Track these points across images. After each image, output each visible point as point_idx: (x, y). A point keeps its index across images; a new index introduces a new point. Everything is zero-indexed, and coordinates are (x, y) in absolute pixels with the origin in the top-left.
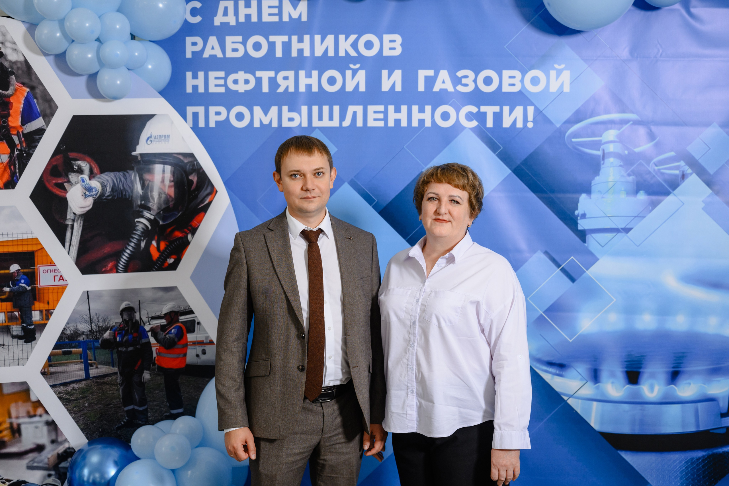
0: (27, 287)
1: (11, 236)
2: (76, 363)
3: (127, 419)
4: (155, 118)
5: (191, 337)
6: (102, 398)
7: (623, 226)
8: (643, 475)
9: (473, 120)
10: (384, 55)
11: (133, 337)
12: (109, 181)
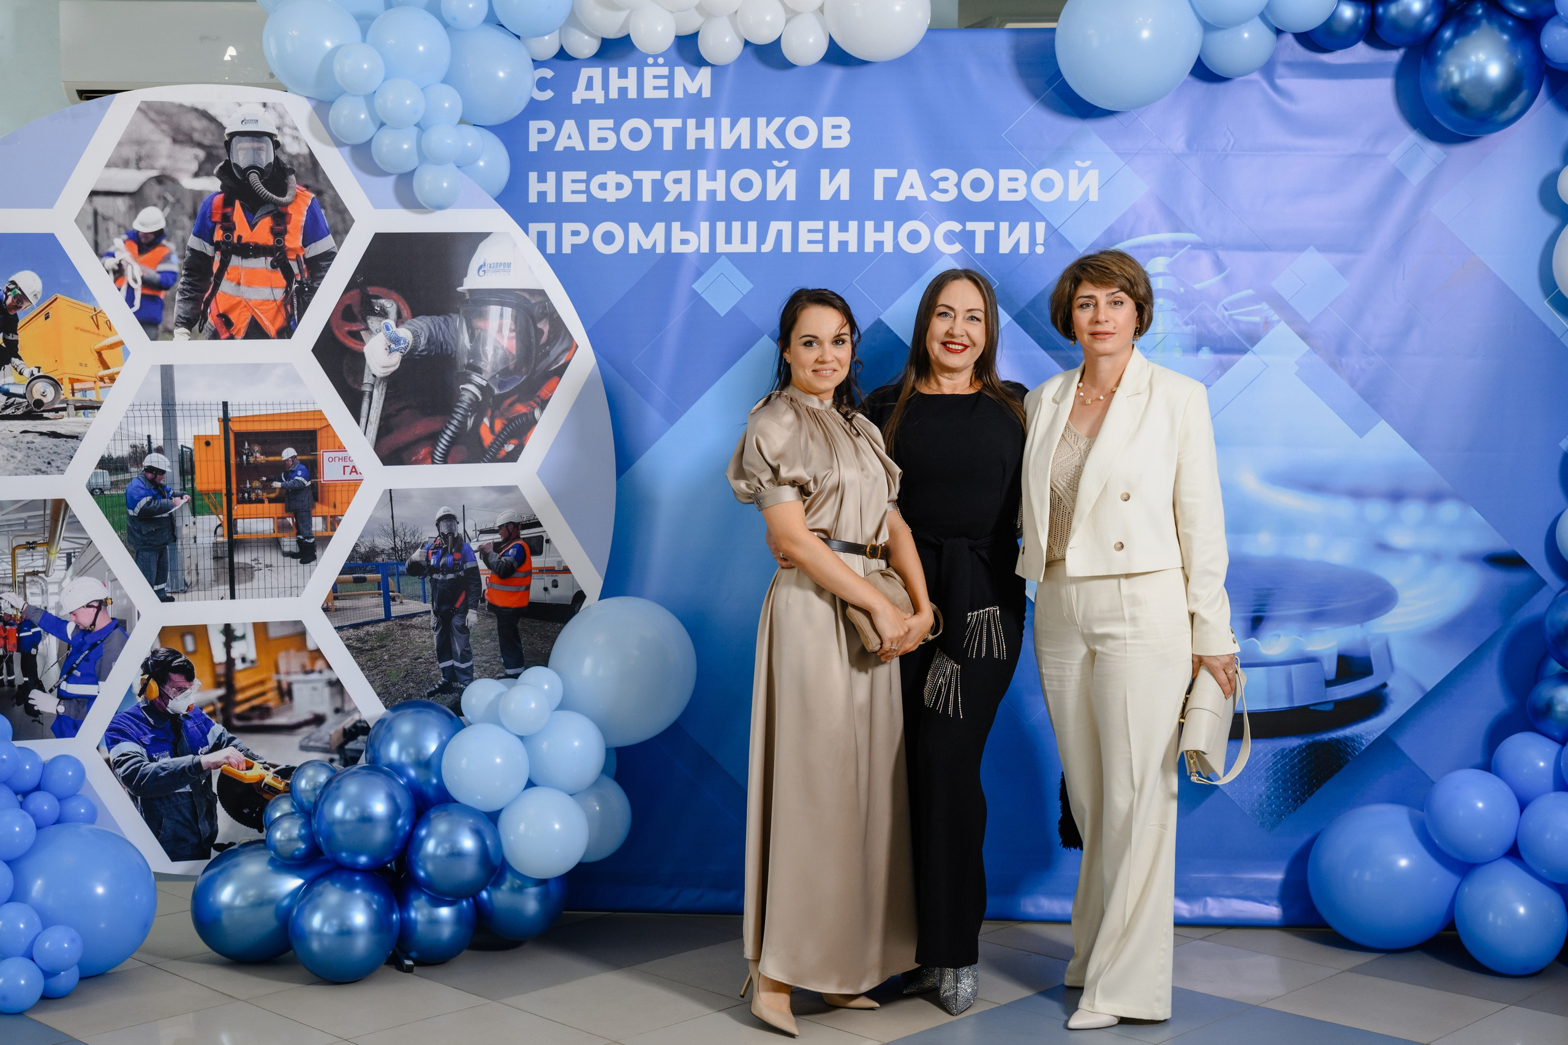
0: (306, 482)
3: (444, 681)
4: (490, 238)
6: (407, 648)
9: (955, 243)
10: (824, 147)
11: (454, 560)
12: (424, 329)
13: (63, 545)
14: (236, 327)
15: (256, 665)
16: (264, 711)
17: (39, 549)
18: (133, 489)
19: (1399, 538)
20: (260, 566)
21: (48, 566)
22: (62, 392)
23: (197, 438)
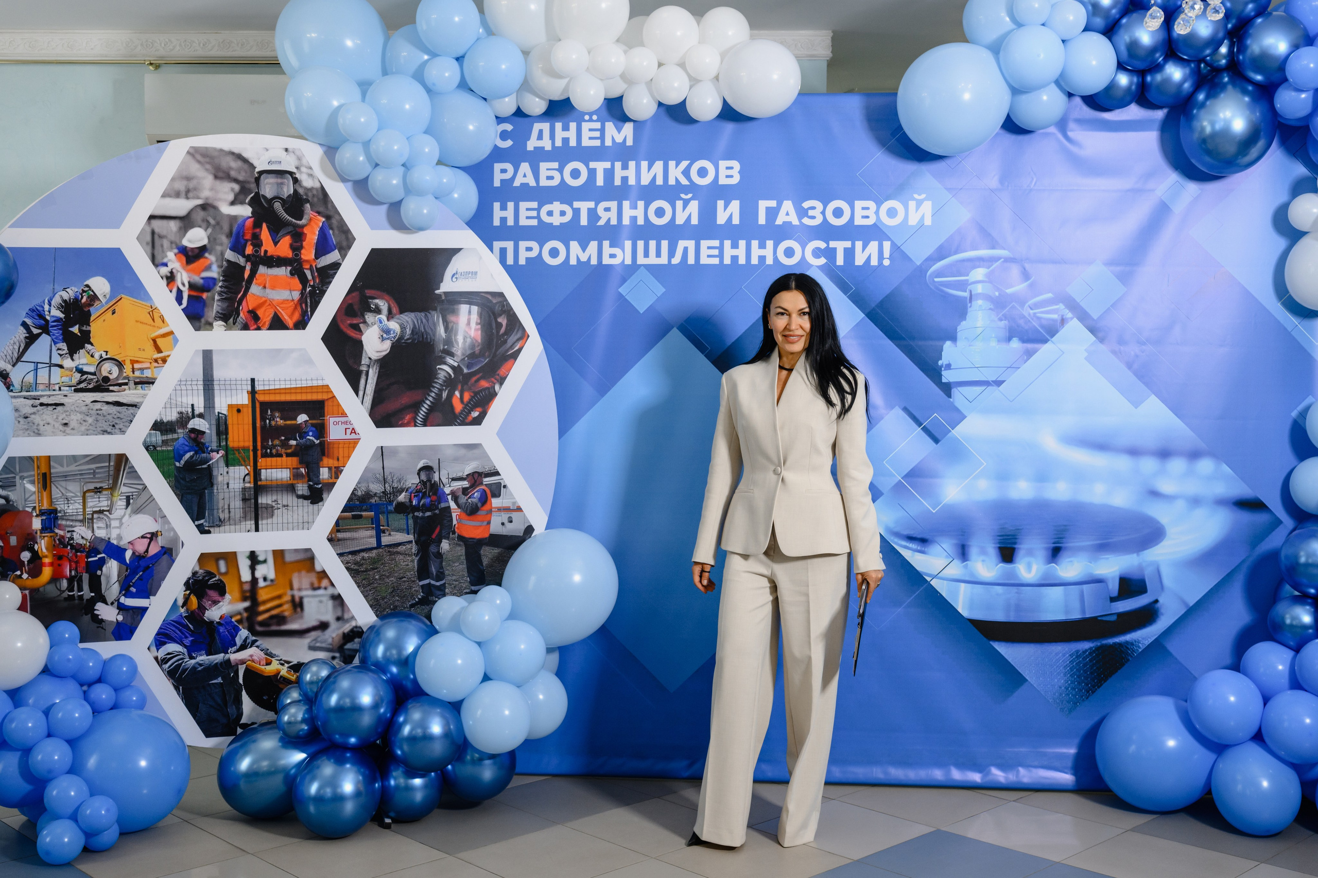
0: (315, 441)
1: (299, 382)
2: (367, 529)
3: (422, 596)
4: (461, 252)
6: (394, 570)
7: (994, 379)
8: (1020, 671)
9: (821, 257)
10: (720, 183)
11: (431, 501)
12: (410, 322)
13: (124, 489)
14: (261, 321)
15: (275, 583)
16: (281, 619)
17: (104, 492)
18: (180, 446)
19: (1166, 487)
20: (279, 506)
21: (111, 506)
22: (125, 371)
23: (230, 407)
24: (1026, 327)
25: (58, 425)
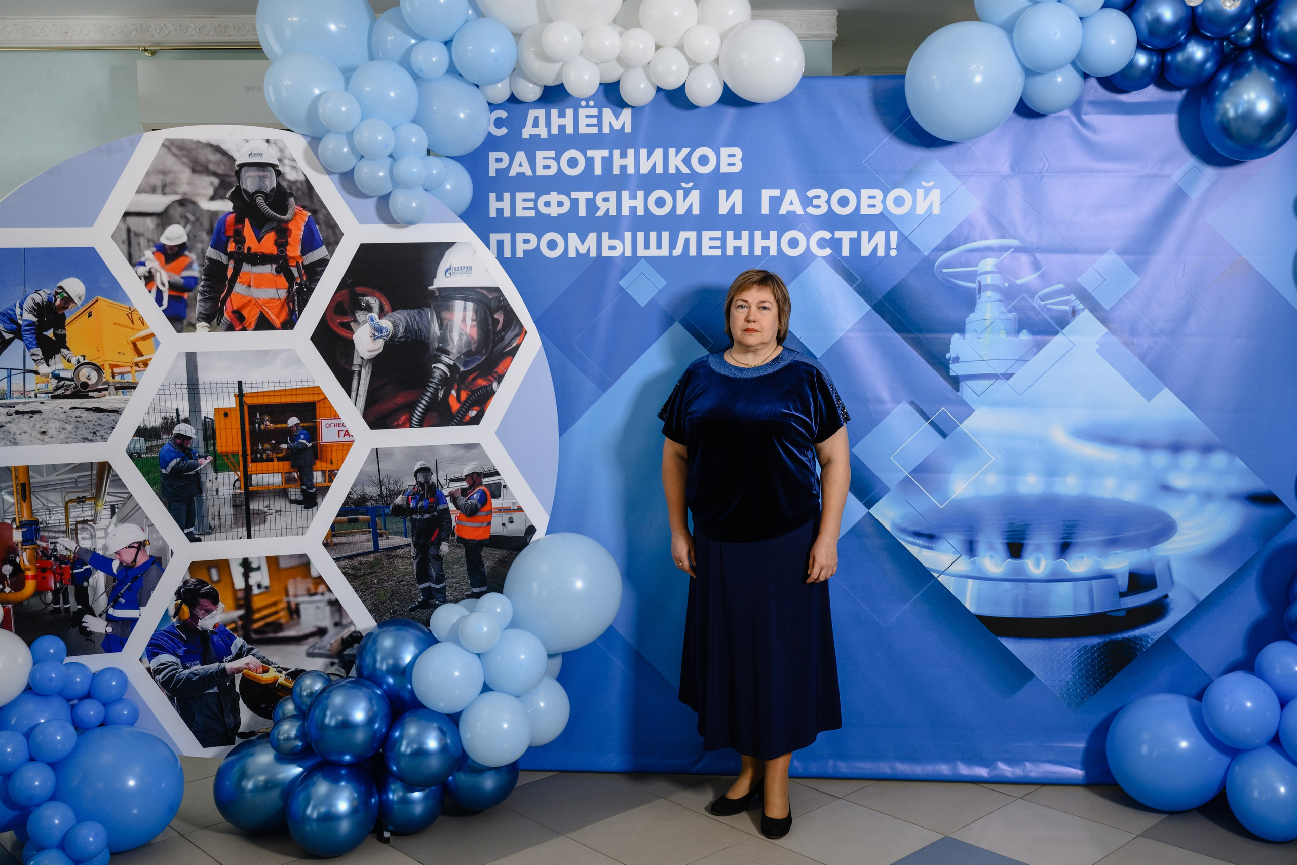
0: (307, 444)
1: (289, 384)
2: (364, 533)
3: (422, 599)
4: (455, 246)
5: (496, 503)
6: (393, 574)
7: (1003, 372)
8: (1027, 666)
9: (826, 247)
10: (721, 172)
11: (429, 503)
12: (402, 320)
13: (108, 498)
14: (247, 321)
15: (270, 590)
16: (277, 626)
17: (88, 502)
18: (165, 452)
19: (1179, 481)
20: (271, 511)
21: (96, 515)
22: (104, 376)
23: (217, 411)
24: (1037, 319)
25: (36, 434)
